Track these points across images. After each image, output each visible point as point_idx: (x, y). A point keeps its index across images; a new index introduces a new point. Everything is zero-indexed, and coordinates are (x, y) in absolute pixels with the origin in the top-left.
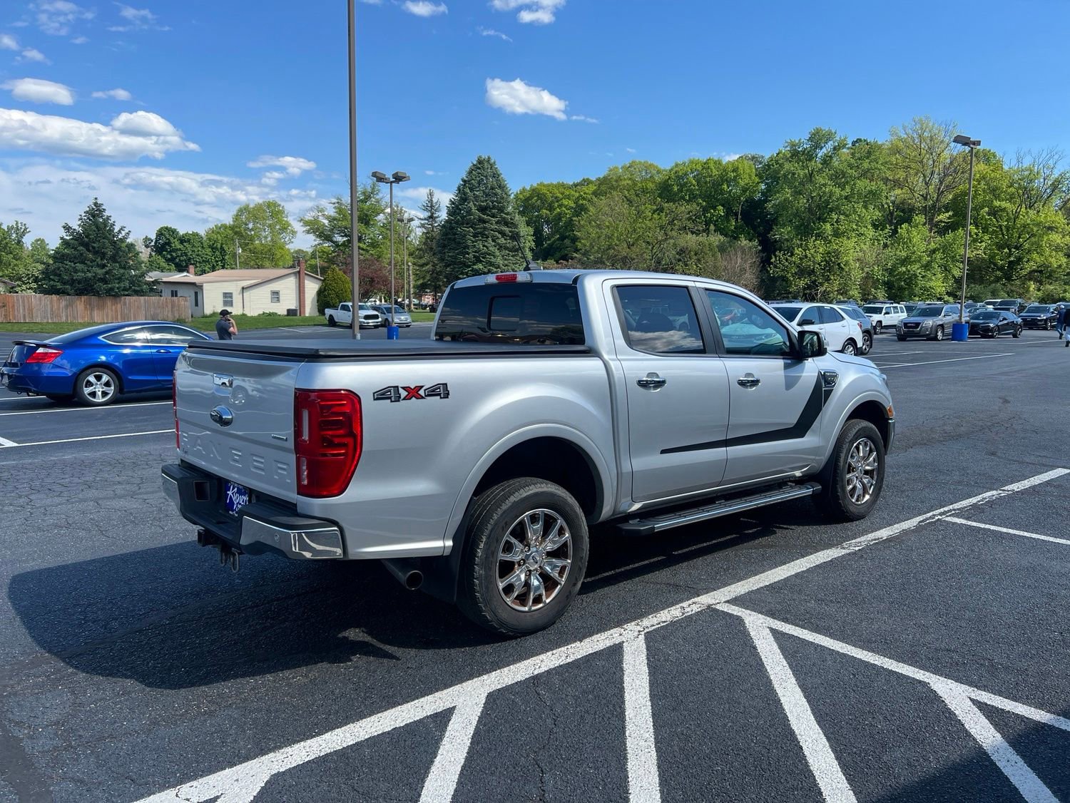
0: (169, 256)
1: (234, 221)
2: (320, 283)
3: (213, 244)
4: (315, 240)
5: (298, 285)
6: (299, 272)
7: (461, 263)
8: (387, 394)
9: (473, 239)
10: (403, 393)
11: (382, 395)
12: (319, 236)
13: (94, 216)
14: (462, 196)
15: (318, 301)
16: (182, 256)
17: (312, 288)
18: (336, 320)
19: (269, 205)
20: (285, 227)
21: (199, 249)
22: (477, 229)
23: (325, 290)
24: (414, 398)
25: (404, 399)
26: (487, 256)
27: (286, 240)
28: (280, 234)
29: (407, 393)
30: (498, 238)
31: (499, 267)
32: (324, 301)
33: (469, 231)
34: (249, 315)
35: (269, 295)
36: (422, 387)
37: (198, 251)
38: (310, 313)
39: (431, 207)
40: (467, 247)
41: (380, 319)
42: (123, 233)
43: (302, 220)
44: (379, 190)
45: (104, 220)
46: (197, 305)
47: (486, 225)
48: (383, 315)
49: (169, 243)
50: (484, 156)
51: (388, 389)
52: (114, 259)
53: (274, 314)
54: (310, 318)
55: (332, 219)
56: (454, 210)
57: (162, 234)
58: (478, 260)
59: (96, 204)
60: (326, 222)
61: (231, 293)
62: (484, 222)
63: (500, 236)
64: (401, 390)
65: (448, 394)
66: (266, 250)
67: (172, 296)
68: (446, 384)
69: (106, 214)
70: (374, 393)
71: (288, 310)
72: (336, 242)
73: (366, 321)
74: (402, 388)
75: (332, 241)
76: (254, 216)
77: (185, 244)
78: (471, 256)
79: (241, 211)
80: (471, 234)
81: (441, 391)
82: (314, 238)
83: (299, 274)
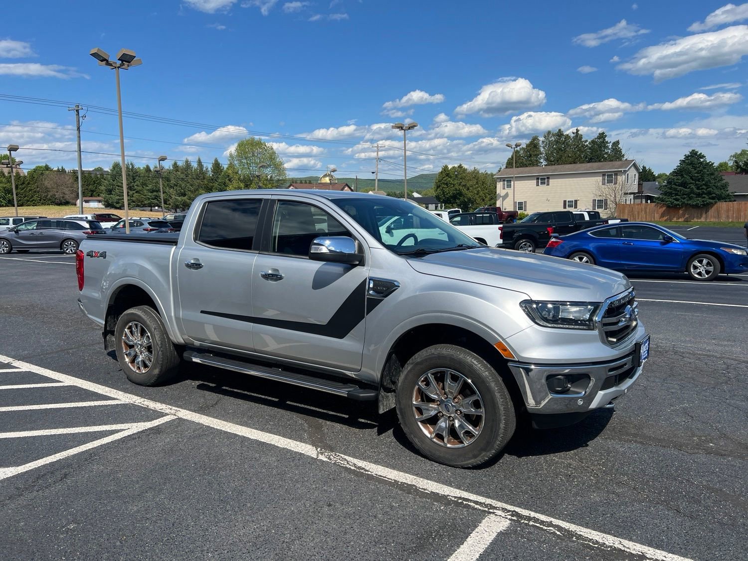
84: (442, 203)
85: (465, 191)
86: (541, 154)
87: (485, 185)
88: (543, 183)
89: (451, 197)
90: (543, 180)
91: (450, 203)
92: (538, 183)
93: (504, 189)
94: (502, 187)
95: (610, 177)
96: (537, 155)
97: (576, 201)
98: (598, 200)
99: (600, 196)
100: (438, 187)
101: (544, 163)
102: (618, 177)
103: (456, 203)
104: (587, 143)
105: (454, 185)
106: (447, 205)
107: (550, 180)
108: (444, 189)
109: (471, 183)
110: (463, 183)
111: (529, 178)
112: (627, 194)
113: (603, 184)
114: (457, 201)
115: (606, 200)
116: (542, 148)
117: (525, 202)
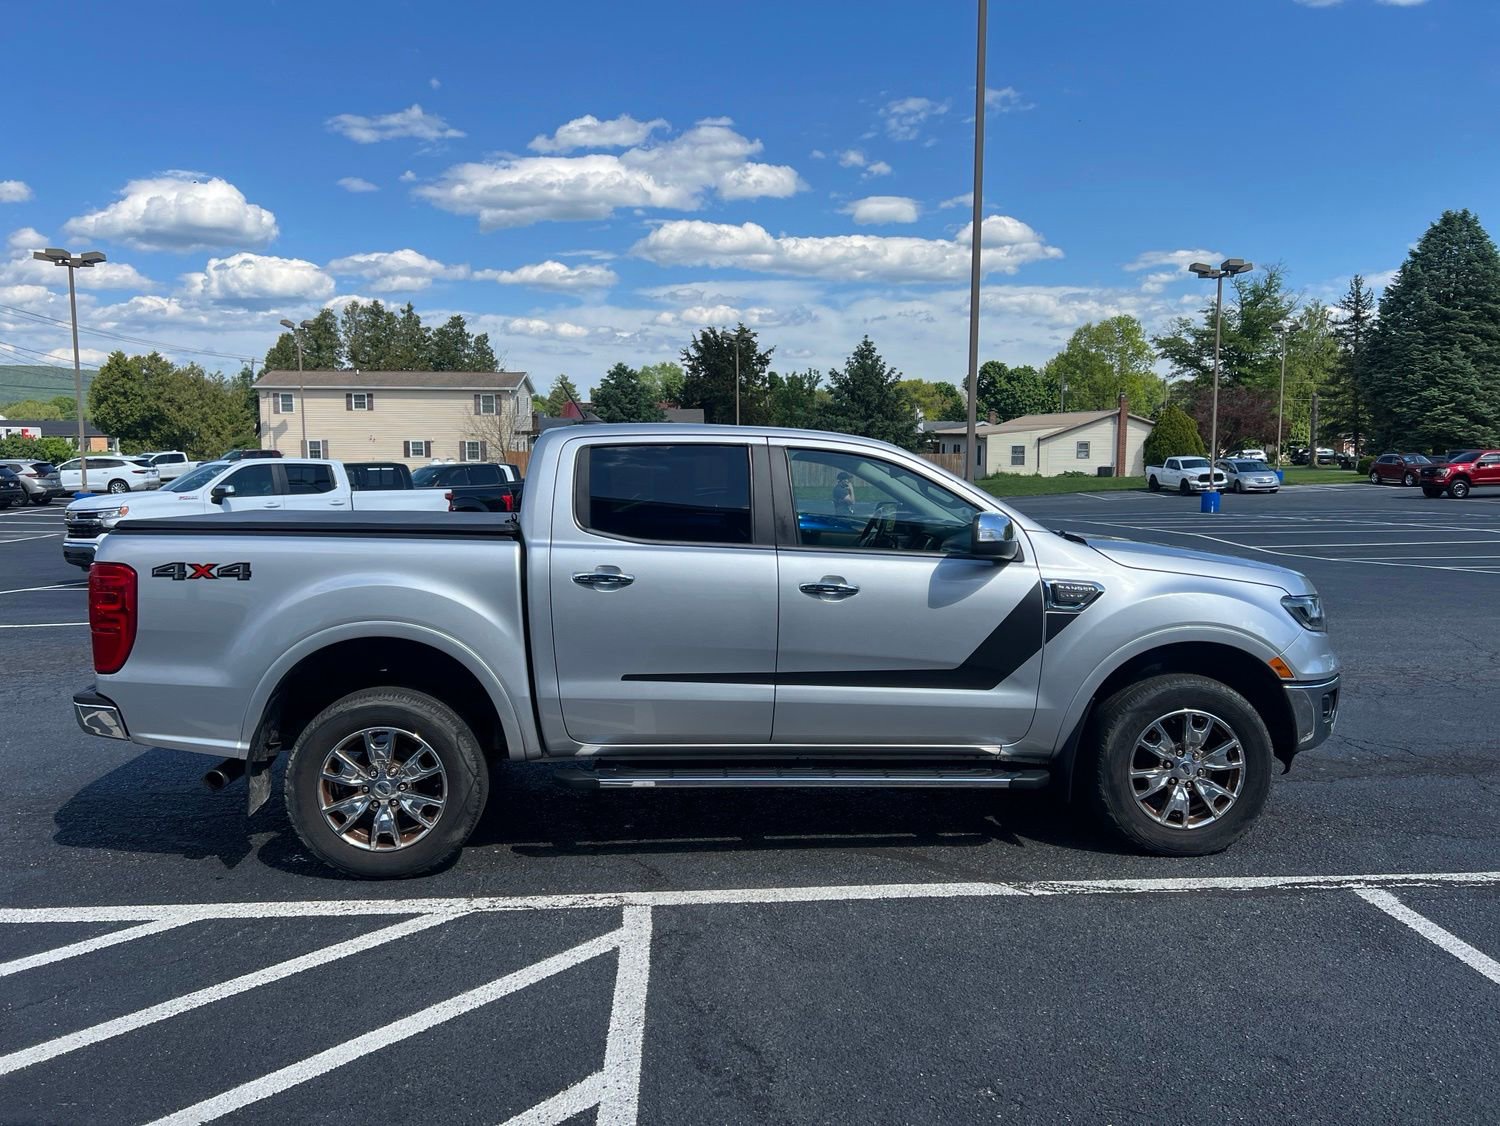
0: (992, 400)
1: (1069, 349)
2: (1150, 429)
3: (1052, 381)
4: (1171, 367)
5: (1116, 433)
6: (1119, 414)
7: (1399, 388)
8: (171, 570)
9: (1424, 349)
10: (190, 571)
11: (162, 571)
12: (1179, 362)
13: (862, 358)
14: (1410, 280)
15: (1145, 455)
16: (1008, 398)
17: (1137, 436)
18: (1160, 483)
19: (1120, 321)
20: (1139, 353)
21: (1031, 387)
22: (1433, 331)
23: (1155, 438)
24: (203, 578)
25: (190, 577)
26: (1450, 375)
27: (1141, 369)
28: (1132, 361)
29: (194, 571)
30: (1474, 344)
31: (1472, 392)
32: (1153, 453)
33: (1417, 336)
34: (1043, 476)
35: (1075, 447)
36: (216, 565)
37: (1029, 391)
38: (1131, 473)
39: (1357, 302)
40: (1412, 362)
41: (1225, 481)
42: (893, 376)
43: (1155, 339)
44: (1278, 285)
45: (873, 361)
46: (979, 463)
47: (1452, 324)
48: (1232, 475)
49: (993, 383)
50: (1456, 209)
51: (171, 566)
52: (879, 409)
53: (1079, 475)
54: (1131, 479)
55: (1199, 335)
56: (1395, 302)
57: (986, 372)
58: (1432, 382)
59: (865, 343)
60: (1191, 341)
61: (1023, 447)
62: (1446, 318)
63: (1479, 339)
64: (187, 568)
65: (250, 575)
66: (1110, 385)
67: (955, 452)
68: (248, 564)
69: (876, 354)
70: (153, 569)
71: (1100, 469)
72: (1205, 367)
73: (1201, 484)
74: (190, 565)
75: (1198, 367)
76: (1097, 338)
77: (1013, 383)
78: (1418, 376)
79: (1079, 333)
80: (1422, 341)
81: (241, 571)
82: (1171, 363)
83: (1119, 419)
84: (113, 436)
85: (171, 412)
86: (341, 346)
87: (219, 402)
88: (360, 405)
89: (137, 424)
90: (360, 399)
91: (136, 437)
92: (349, 404)
93: (276, 412)
94: (272, 408)
95: (489, 401)
96: (332, 348)
97: (428, 444)
98: (469, 443)
99: (473, 435)
100: (100, 401)
101: (349, 365)
102: (503, 401)
103: (151, 438)
104: (430, 333)
105: (143, 399)
106: (127, 442)
107: (375, 400)
108: (118, 405)
109: (186, 395)
110: (166, 395)
111: (330, 393)
112: (517, 433)
113: (478, 413)
114: (153, 434)
115: (484, 443)
116: (342, 335)
117: (325, 442)
